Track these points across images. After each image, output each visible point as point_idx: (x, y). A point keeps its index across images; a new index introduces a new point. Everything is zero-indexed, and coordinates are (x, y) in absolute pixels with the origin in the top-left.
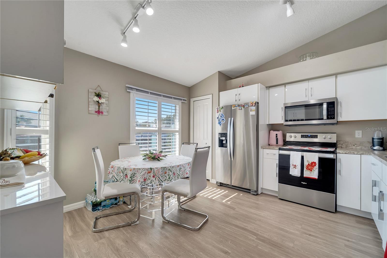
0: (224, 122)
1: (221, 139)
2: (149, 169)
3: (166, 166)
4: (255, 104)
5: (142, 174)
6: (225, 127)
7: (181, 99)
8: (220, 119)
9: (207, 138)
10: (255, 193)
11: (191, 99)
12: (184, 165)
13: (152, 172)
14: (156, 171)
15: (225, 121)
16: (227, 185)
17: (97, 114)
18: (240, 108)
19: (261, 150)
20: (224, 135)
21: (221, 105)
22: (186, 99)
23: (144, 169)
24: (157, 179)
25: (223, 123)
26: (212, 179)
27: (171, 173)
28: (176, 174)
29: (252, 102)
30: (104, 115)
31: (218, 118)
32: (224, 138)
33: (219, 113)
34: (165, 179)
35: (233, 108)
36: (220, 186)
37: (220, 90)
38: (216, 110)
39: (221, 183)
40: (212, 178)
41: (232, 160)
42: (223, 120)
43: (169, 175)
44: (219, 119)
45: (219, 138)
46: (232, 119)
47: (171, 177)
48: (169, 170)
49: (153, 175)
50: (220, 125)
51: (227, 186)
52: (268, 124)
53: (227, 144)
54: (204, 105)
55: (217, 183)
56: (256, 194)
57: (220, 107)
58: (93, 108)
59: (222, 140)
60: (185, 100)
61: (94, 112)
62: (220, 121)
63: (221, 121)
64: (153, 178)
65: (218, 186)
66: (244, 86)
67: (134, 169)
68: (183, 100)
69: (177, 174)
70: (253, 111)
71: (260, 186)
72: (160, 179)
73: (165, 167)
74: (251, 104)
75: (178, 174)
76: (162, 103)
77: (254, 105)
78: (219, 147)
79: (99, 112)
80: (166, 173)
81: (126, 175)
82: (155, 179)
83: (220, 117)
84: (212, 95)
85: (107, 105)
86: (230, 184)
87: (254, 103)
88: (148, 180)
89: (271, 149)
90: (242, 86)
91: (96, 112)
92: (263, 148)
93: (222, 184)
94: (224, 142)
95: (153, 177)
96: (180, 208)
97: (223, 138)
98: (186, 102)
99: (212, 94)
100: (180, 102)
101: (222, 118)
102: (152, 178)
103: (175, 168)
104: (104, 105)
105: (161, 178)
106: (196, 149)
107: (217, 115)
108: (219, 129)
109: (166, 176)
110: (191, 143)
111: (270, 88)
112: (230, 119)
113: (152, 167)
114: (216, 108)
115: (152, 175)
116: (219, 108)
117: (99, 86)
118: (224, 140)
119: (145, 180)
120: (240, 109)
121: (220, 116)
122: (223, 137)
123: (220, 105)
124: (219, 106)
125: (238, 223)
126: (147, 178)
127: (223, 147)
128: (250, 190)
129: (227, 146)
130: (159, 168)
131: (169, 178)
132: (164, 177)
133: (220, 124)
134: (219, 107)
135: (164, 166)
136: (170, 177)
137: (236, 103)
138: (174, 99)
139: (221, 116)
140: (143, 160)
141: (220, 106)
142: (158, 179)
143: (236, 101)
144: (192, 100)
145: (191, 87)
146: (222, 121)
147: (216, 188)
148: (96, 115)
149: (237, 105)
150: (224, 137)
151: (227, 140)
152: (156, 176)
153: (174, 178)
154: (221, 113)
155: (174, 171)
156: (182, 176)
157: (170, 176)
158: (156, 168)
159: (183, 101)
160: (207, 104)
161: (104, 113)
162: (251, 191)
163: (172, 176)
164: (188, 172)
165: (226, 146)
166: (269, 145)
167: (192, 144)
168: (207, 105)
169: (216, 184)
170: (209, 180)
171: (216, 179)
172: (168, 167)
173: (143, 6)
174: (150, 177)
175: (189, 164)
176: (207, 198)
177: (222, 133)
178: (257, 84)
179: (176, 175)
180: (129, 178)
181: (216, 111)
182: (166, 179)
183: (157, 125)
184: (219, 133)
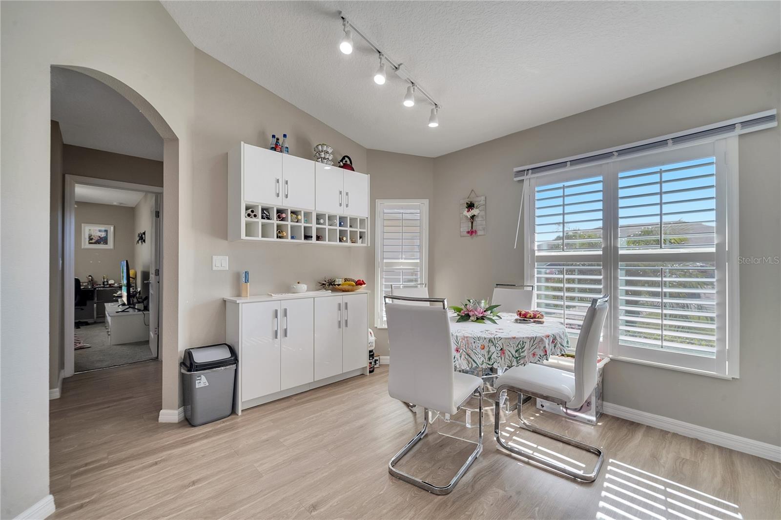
14: (460, 340)
17: (469, 235)
24: (463, 357)
27: (493, 349)
28: (507, 352)
30: (480, 235)
47: (494, 358)
48: (489, 341)
49: (456, 346)
58: (465, 228)
61: (465, 234)
64: (456, 352)
69: (509, 353)
72: (471, 358)
75: (512, 354)
79: (472, 232)
85: (482, 218)
91: (468, 232)
104: (479, 219)
117: (472, 190)
136: (492, 357)
142: (467, 357)
148: (469, 238)
152: (462, 351)
155: (504, 345)
161: (479, 233)
182: (485, 361)
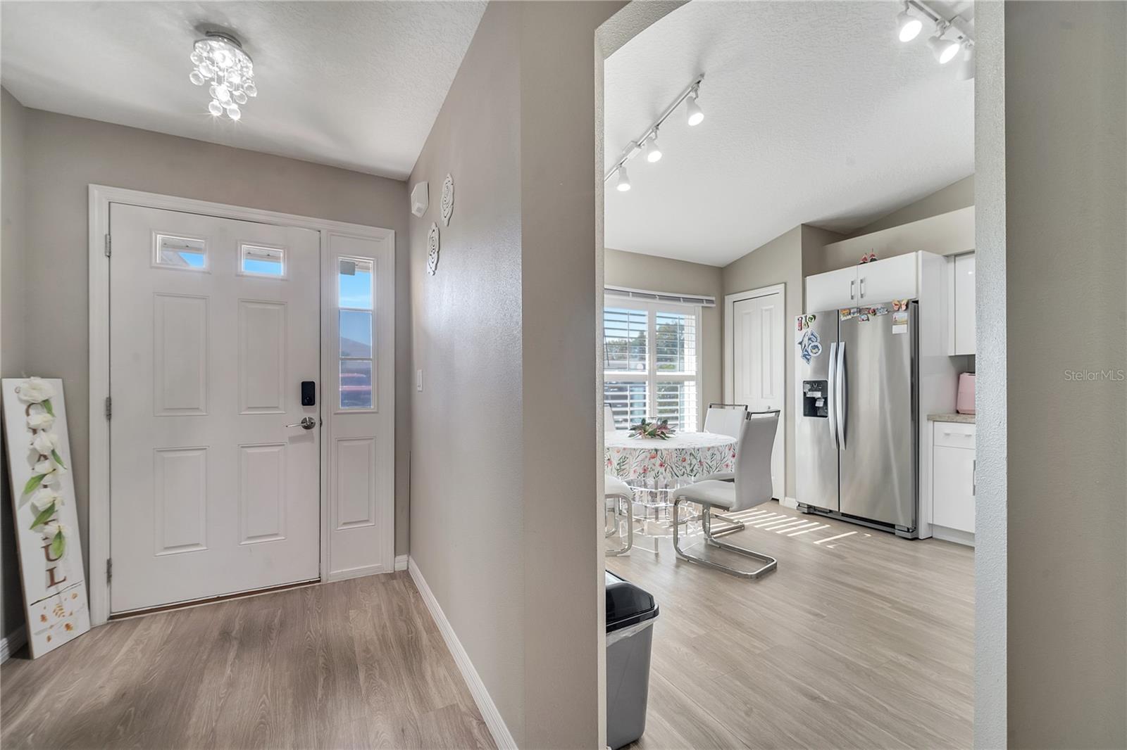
0: (817, 354)
1: (810, 395)
2: (652, 450)
3: (684, 447)
4: (907, 306)
5: (639, 459)
6: (823, 366)
7: (702, 301)
8: (807, 346)
9: (771, 392)
10: (909, 535)
11: (726, 297)
12: (720, 448)
13: (658, 456)
14: (665, 456)
15: (821, 350)
16: (827, 513)
18: (863, 317)
19: (925, 426)
20: (820, 385)
21: (810, 311)
22: (713, 299)
23: (642, 451)
24: (668, 470)
25: (815, 355)
26: (786, 498)
27: (694, 462)
28: (705, 464)
29: (899, 301)
31: (801, 343)
32: (818, 395)
33: (804, 331)
34: (682, 471)
35: (842, 318)
36: (809, 513)
37: (807, 271)
38: (797, 323)
39: (809, 507)
40: (786, 495)
41: (842, 450)
42: (816, 349)
43: (691, 464)
44: (803, 346)
45: (805, 393)
46: (842, 345)
47: (696, 470)
48: (690, 455)
49: (660, 462)
50: (808, 360)
51: (829, 515)
52: (953, 355)
53: (827, 409)
54: (762, 310)
55: (799, 505)
56: (910, 538)
57: (806, 317)
59: (814, 398)
60: (711, 302)
62: (806, 351)
63: (810, 352)
64: (660, 467)
65: (804, 513)
66: (875, 260)
67: (624, 449)
68: (707, 303)
69: (707, 465)
70: (902, 323)
71: (925, 519)
72: (674, 471)
73: (683, 449)
74: (896, 305)
75: (709, 465)
76: (658, 314)
77: (904, 307)
78: (805, 415)
80: (684, 460)
81: (609, 459)
82: (665, 470)
83: (806, 341)
84: (783, 285)
86: (837, 510)
87: (904, 302)
88: (650, 471)
89: (956, 422)
90: (869, 260)
92: (933, 419)
93: (815, 508)
94: (819, 404)
95: (661, 465)
96: (709, 542)
97: (815, 393)
98: (713, 305)
99: (785, 284)
100: (698, 307)
101: (813, 344)
102: (658, 468)
103: (702, 452)
105: (674, 469)
106: (749, 415)
107: (798, 336)
108: (804, 371)
109: (684, 467)
110: (726, 403)
111: (957, 258)
112: (833, 345)
113: (657, 447)
114: (797, 317)
115: (658, 462)
116: (804, 319)
118: (818, 398)
119: (645, 470)
120: (863, 320)
121: (806, 339)
122: (816, 390)
123: (808, 310)
124: (804, 313)
125: (849, 580)
126: (649, 467)
127: (816, 415)
128: (893, 526)
129: (827, 413)
130: (672, 449)
131: (692, 471)
132: (681, 468)
133: (806, 358)
134: (803, 316)
135: (680, 447)
136: (694, 469)
137: (854, 304)
138: (684, 301)
139: (809, 339)
140: (630, 436)
141: (808, 312)
142: (671, 471)
143: (852, 298)
144: (729, 299)
145: (725, 268)
146: (814, 351)
147: (798, 516)
149: (855, 310)
150: (818, 391)
151: (826, 399)
152: (666, 465)
153: (700, 471)
154: (809, 331)
155: (701, 457)
156: (717, 470)
157: (692, 466)
158: (665, 449)
159: (705, 305)
160: (772, 309)
162: (896, 527)
163: (696, 467)
164: (730, 464)
165: (823, 414)
166: (958, 412)
167: (731, 407)
168: (770, 310)
169: (798, 509)
170: (778, 500)
171: (795, 498)
172: (689, 449)
173: (639, 143)
174: (654, 465)
175: (730, 446)
176: (772, 533)
177: (815, 382)
178: (914, 253)
179: (705, 468)
180: (616, 465)
181: (797, 327)
182: (684, 472)
183: (647, 362)
184: (804, 382)
